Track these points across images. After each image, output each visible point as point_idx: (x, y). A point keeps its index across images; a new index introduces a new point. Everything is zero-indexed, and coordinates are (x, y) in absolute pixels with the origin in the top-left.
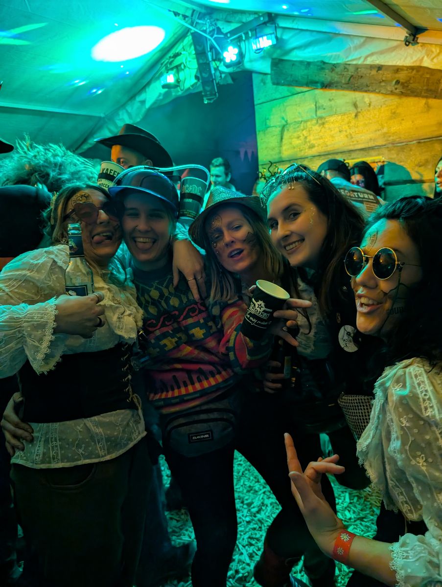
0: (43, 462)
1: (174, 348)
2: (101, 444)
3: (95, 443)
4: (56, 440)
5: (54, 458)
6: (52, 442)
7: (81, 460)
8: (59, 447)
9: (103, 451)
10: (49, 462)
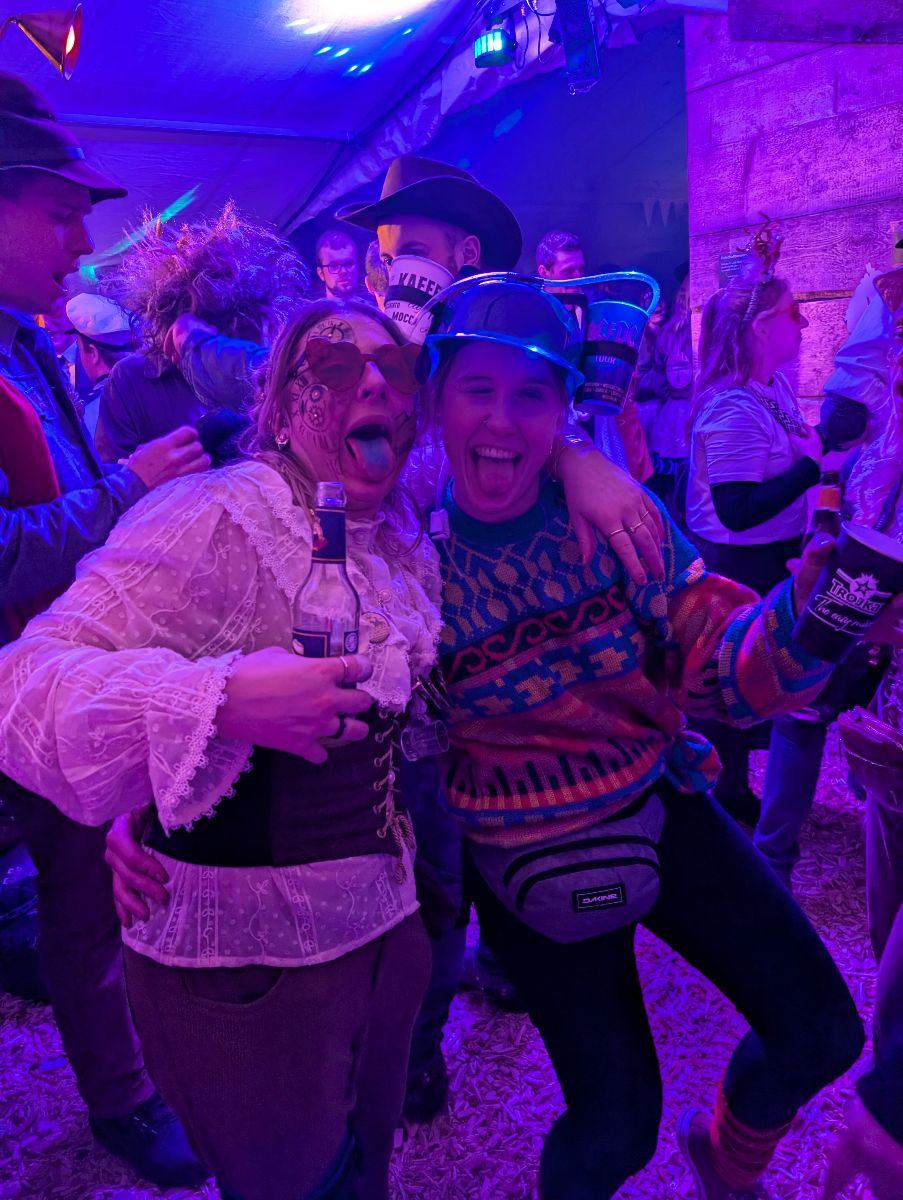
0: (179, 952)
1: (546, 701)
2: (306, 927)
3: (293, 925)
4: (212, 906)
5: (203, 947)
6: (204, 907)
7: (260, 954)
8: (217, 921)
9: (308, 942)
10: (193, 954)
